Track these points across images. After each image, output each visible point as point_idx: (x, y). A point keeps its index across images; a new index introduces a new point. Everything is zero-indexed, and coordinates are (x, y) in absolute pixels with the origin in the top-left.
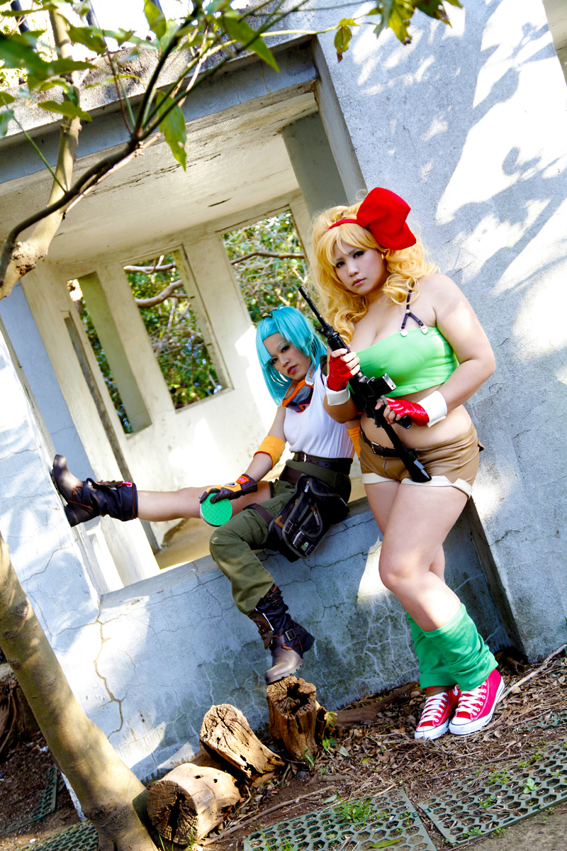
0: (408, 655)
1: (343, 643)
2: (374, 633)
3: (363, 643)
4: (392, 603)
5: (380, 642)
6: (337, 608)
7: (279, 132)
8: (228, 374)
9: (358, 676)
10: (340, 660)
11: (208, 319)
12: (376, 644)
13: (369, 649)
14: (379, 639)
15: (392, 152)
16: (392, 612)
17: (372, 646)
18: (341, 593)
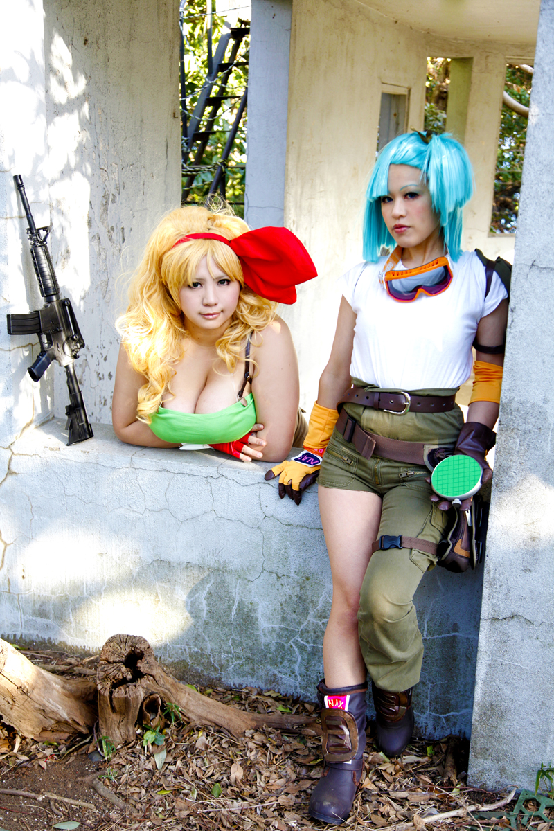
1: (269, 619)
3: (292, 634)
5: (314, 643)
6: (279, 577)
9: (271, 665)
10: (258, 636)
12: (308, 642)
13: (297, 643)
14: (314, 638)
17: (302, 642)
18: (290, 564)
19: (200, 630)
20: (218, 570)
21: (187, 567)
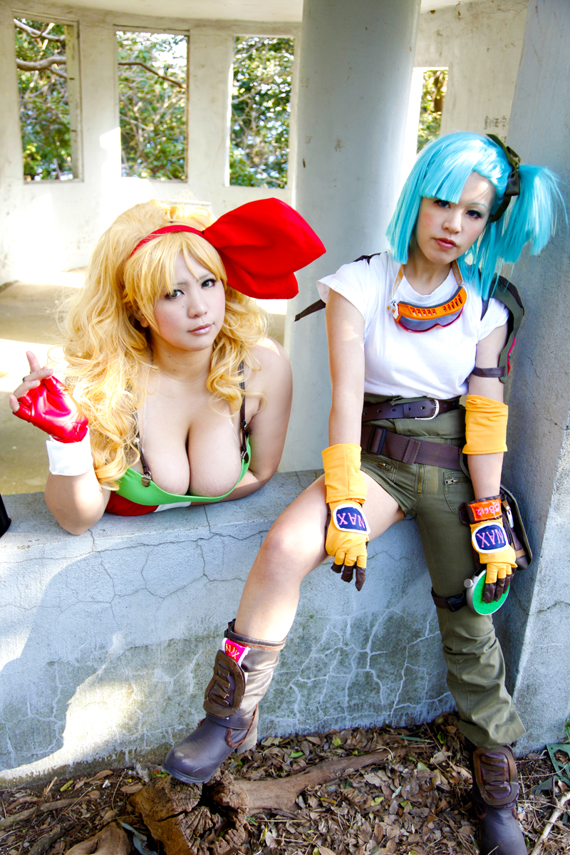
2: (313, 664)
3: (295, 674)
4: (352, 634)
5: (315, 676)
8: (83, 166)
9: (268, 713)
11: (80, 105)
12: (309, 678)
13: (297, 684)
14: (315, 673)
16: (347, 645)
17: (303, 680)
19: (186, 706)
20: (208, 637)
21: (169, 645)
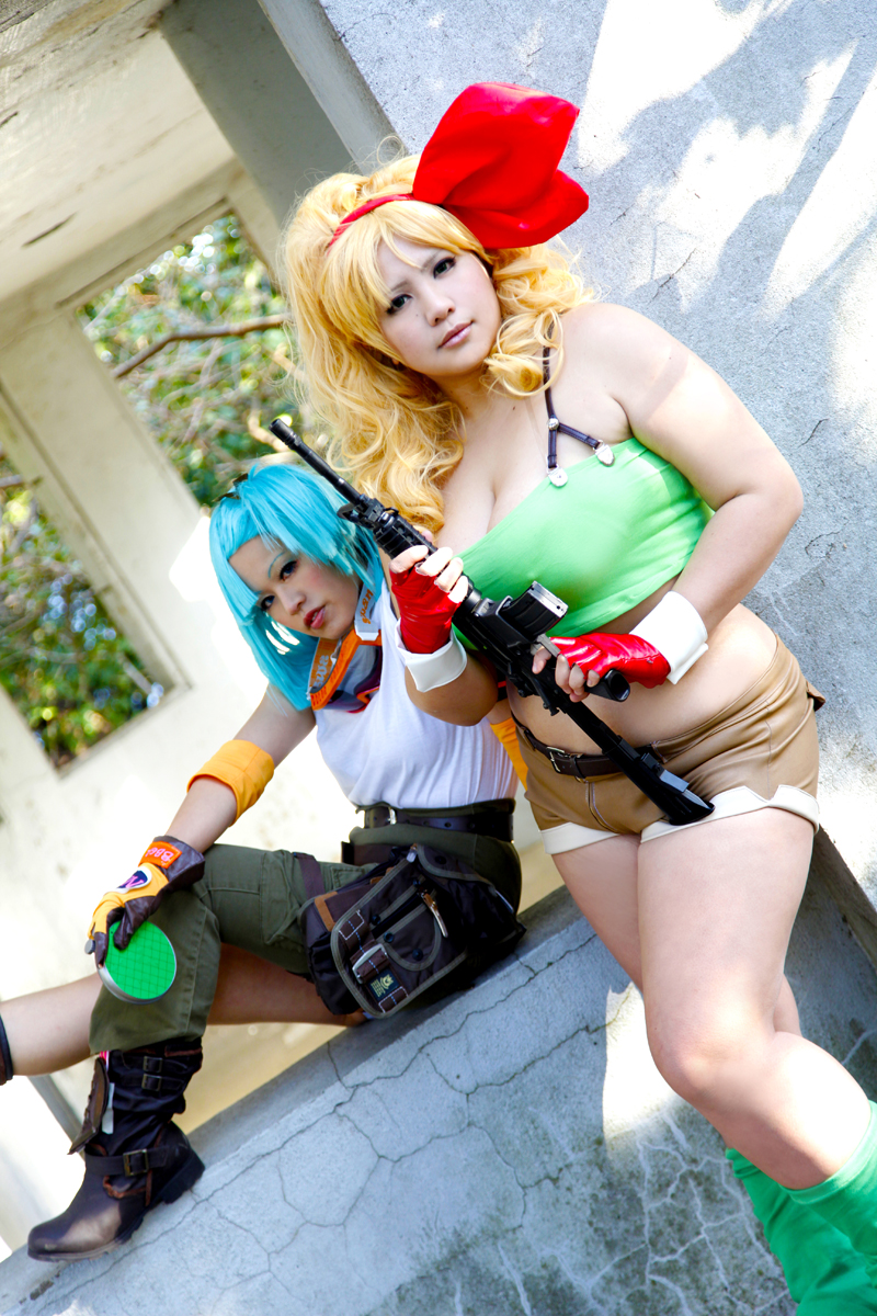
0: (760, 1262)
1: (590, 1267)
2: (661, 1223)
3: (640, 1257)
4: (689, 1138)
5: (682, 1243)
6: (555, 1181)
7: (152, 26)
8: (170, 653)
11: (87, 527)
12: (673, 1251)
13: (658, 1270)
14: (677, 1236)
15: (435, 22)
16: (694, 1161)
17: (664, 1260)
18: (556, 1141)
20: (454, 1256)
21: (402, 1299)
